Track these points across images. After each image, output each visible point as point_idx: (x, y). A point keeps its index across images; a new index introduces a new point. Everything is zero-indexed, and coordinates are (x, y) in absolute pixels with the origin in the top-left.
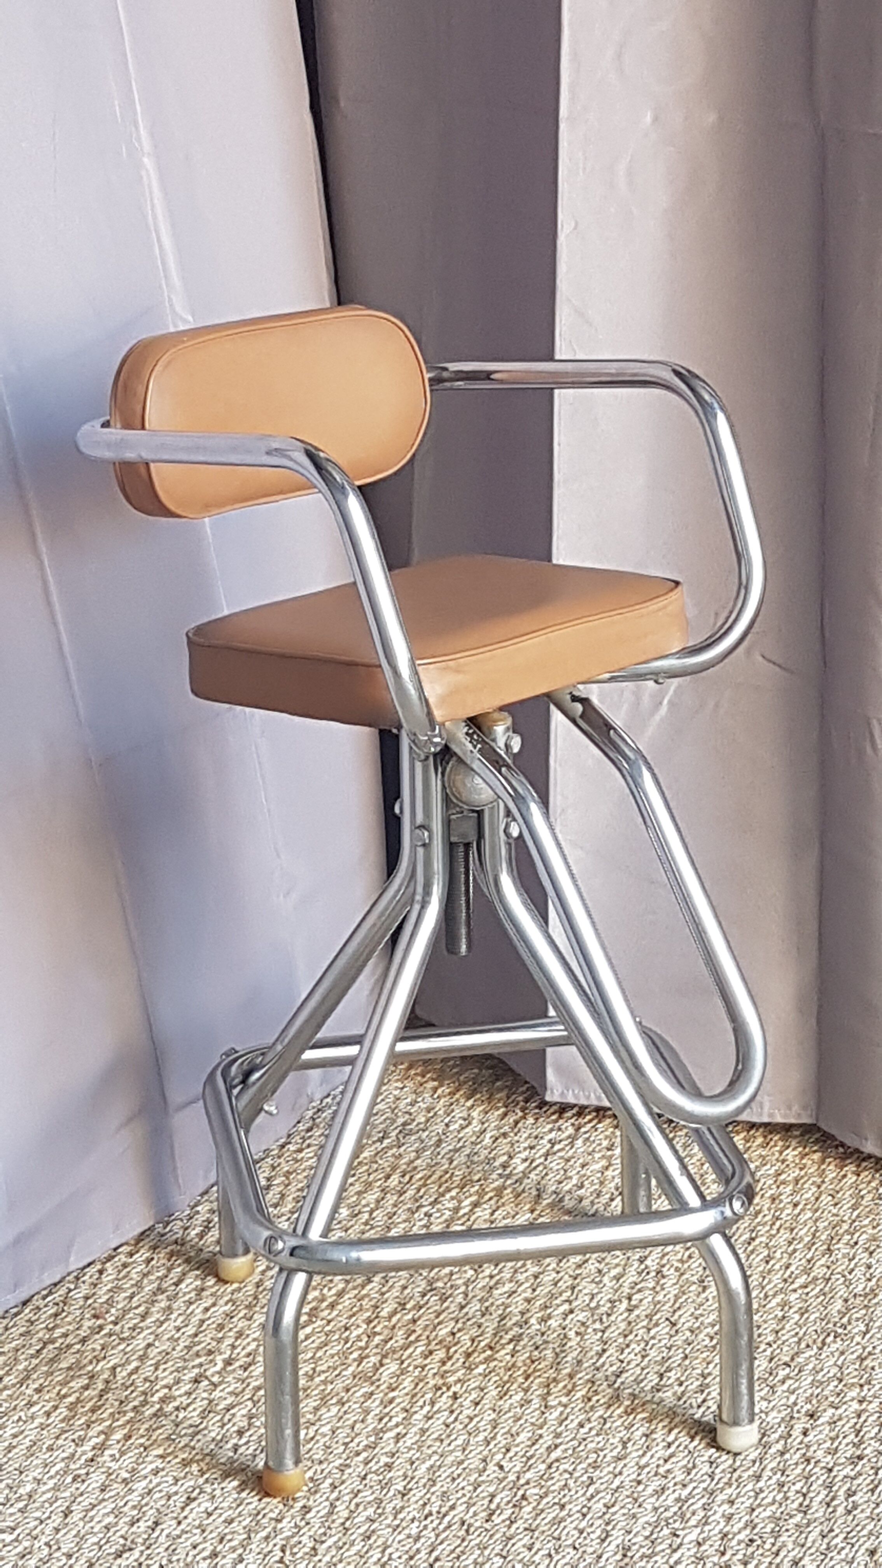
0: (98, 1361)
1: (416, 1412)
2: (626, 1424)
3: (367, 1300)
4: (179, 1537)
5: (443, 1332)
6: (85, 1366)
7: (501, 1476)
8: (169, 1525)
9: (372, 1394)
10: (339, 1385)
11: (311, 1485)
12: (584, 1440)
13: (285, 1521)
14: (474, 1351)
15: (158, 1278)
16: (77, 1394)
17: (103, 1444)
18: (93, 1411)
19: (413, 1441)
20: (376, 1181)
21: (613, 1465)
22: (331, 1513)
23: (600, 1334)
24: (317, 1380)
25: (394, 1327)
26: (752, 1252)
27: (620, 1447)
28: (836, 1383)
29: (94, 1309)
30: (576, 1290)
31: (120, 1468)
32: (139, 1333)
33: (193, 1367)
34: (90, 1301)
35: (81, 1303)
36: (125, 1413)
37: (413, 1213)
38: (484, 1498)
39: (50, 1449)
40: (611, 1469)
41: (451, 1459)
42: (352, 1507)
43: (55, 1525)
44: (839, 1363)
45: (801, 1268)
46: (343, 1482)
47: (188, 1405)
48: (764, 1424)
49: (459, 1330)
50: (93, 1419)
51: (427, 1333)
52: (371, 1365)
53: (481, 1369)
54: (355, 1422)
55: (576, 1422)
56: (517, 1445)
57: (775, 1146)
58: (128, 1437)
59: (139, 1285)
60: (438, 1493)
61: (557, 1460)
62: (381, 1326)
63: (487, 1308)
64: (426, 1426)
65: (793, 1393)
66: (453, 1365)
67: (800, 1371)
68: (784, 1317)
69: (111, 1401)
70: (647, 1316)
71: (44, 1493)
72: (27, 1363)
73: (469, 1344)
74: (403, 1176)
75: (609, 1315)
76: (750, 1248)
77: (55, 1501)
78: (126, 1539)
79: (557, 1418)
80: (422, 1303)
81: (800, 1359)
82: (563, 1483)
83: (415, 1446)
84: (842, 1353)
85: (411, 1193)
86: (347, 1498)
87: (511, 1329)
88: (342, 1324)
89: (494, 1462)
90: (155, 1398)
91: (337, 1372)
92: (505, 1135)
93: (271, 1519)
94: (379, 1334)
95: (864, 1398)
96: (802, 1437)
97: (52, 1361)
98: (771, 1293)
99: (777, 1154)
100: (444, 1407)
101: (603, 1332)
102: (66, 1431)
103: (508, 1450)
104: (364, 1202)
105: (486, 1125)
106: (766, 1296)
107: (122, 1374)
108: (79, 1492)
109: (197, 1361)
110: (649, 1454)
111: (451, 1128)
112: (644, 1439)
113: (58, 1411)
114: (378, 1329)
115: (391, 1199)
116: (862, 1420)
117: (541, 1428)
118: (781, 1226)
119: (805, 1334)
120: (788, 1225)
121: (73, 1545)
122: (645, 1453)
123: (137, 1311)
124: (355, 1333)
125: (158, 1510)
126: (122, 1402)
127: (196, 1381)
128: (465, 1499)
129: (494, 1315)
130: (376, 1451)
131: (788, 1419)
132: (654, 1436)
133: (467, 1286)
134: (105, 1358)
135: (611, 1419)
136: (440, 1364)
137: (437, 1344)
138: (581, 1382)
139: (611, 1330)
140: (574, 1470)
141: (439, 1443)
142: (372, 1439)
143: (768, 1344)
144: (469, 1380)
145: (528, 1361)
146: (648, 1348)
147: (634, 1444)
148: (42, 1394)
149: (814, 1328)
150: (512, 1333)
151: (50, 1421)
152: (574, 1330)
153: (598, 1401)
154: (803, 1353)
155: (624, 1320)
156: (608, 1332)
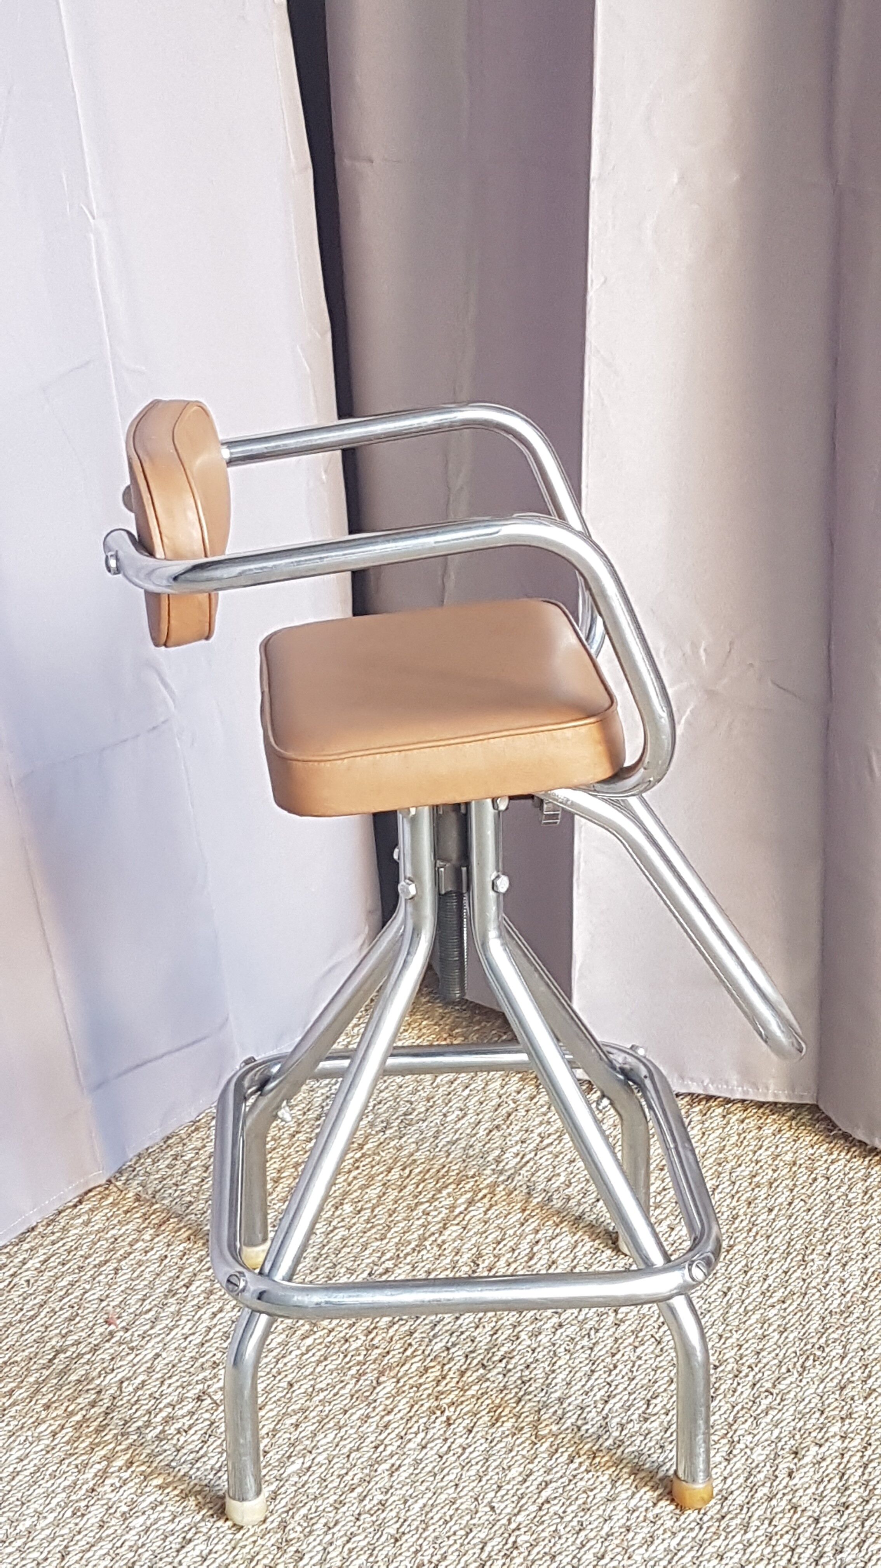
0: (106, 1375)
1: (410, 1440)
2: (614, 1459)
5: (438, 1346)
6: (93, 1379)
7: (492, 1519)
9: (368, 1417)
10: (337, 1405)
12: (574, 1476)
14: (467, 1369)
16: (84, 1412)
17: (105, 1470)
18: (98, 1431)
19: (407, 1475)
21: (603, 1507)
23: (589, 1352)
24: (317, 1399)
25: (391, 1340)
27: (609, 1486)
28: (817, 1415)
29: (107, 1313)
32: (148, 1341)
33: (197, 1383)
34: (104, 1304)
35: (95, 1306)
36: (129, 1434)
37: (413, 1211)
38: (476, 1545)
39: (54, 1476)
40: (600, 1512)
41: (443, 1496)
42: (346, 1554)
44: (819, 1391)
45: (778, 1280)
46: (337, 1523)
47: (190, 1427)
48: (750, 1462)
49: (454, 1345)
50: (98, 1440)
51: (422, 1348)
52: (368, 1382)
53: (473, 1391)
54: (351, 1450)
55: (566, 1455)
56: (508, 1483)
58: (130, 1464)
59: (151, 1287)
60: (430, 1539)
61: (547, 1501)
62: (377, 1337)
64: (420, 1457)
65: (775, 1426)
66: (446, 1385)
67: (782, 1400)
68: (764, 1335)
69: (116, 1421)
70: (633, 1332)
72: (37, 1375)
73: (463, 1360)
74: (403, 1170)
75: (597, 1331)
77: (53, 1540)
79: (547, 1450)
81: (782, 1386)
82: (553, 1528)
83: (409, 1481)
84: (822, 1380)
85: (411, 1188)
86: (340, 1542)
87: (503, 1344)
88: (342, 1334)
89: (486, 1501)
90: (159, 1418)
91: (335, 1390)
94: (377, 1348)
96: (787, 1479)
97: (62, 1373)
98: (750, 1308)
100: (437, 1435)
101: (591, 1349)
102: (71, 1455)
103: (500, 1487)
104: (366, 1198)
106: (746, 1312)
107: (128, 1389)
109: (202, 1376)
113: (64, 1431)
114: (375, 1342)
116: (845, 1460)
117: (532, 1462)
118: (757, 1233)
119: (785, 1357)
120: (763, 1232)
122: (634, 1494)
123: (147, 1317)
124: (354, 1346)
126: (126, 1422)
127: (199, 1399)
128: (456, 1547)
134: (112, 1370)
135: (601, 1454)
136: (434, 1383)
137: (431, 1361)
138: (571, 1408)
139: (600, 1347)
140: (564, 1512)
141: (432, 1478)
142: (366, 1471)
143: (749, 1367)
144: (462, 1403)
145: (519, 1382)
146: (634, 1369)
147: (622, 1484)
148: (50, 1410)
149: (793, 1349)
150: (504, 1349)
151: (56, 1442)
152: (563, 1347)
153: (587, 1430)
154: (785, 1379)
155: (611, 1336)
156: (596, 1349)
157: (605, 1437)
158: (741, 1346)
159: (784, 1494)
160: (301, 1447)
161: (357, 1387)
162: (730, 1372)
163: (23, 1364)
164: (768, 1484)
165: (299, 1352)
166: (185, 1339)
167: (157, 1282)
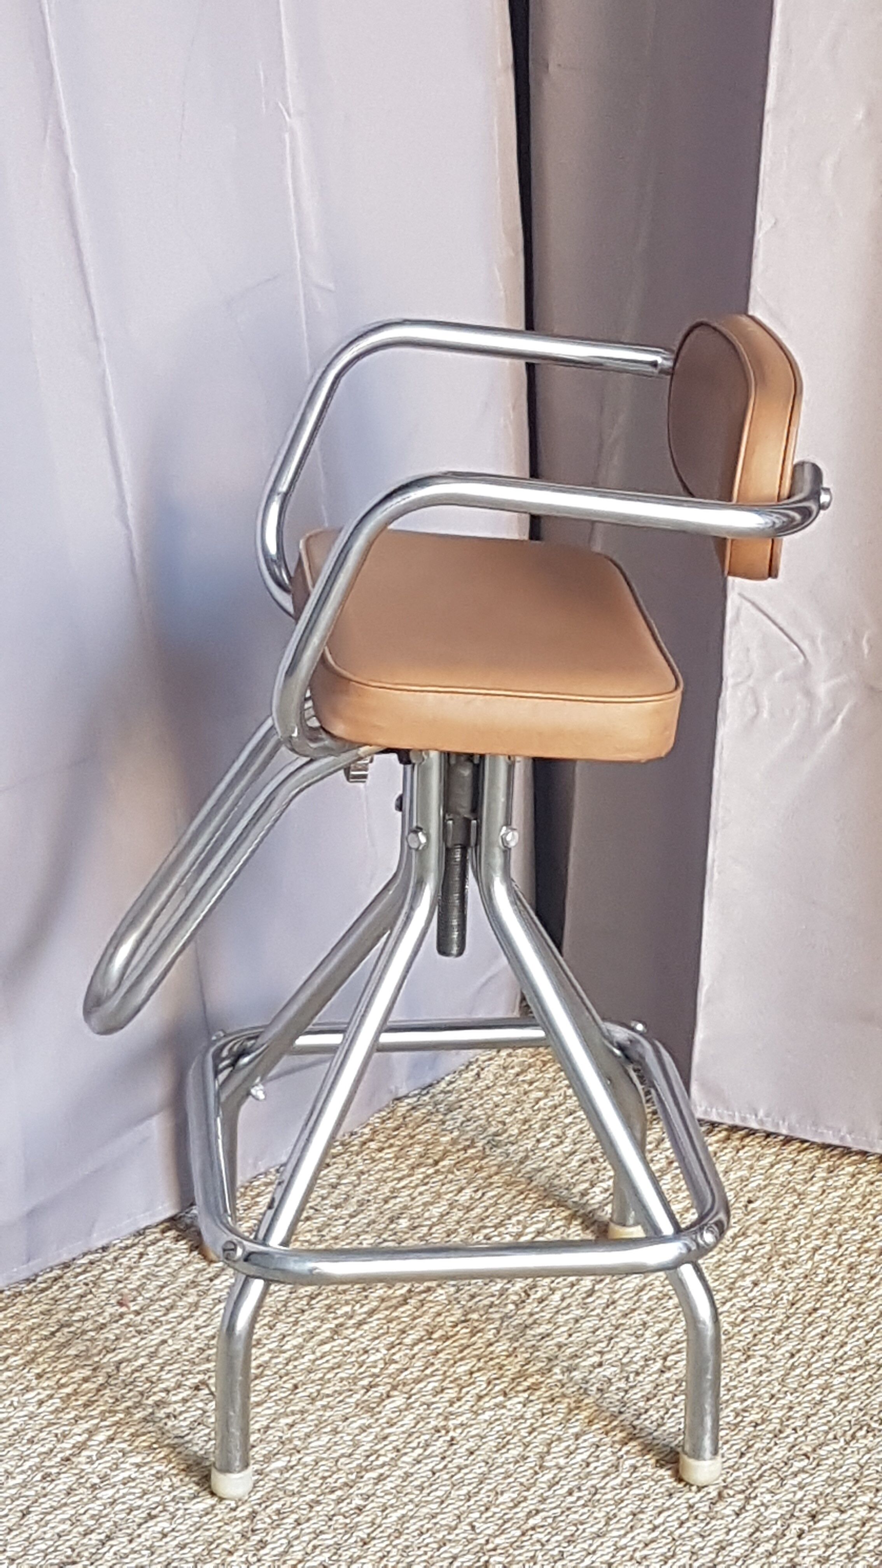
0: (108, 1352)
1: (406, 1454)
2: (617, 1498)
3: (395, 1323)
4: (126, 1556)
5: (462, 1369)
6: (93, 1355)
7: (470, 1537)
8: (120, 1543)
9: (369, 1427)
10: (340, 1412)
11: (275, 1518)
12: (569, 1509)
13: (236, 1554)
14: (486, 1395)
15: (196, 1270)
16: (75, 1386)
17: (84, 1443)
18: (86, 1406)
19: (393, 1485)
20: (446, 1194)
21: (590, 1542)
22: (286, 1552)
23: (622, 1394)
24: (319, 1404)
25: (414, 1356)
26: (810, 1324)
27: (603, 1523)
28: (850, 1484)
29: (121, 1295)
30: (613, 1341)
31: (93, 1473)
32: (158, 1327)
33: (198, 1373)
34: (120, 1285)
35: (111, 1287)
36: (116, 1412)
37: (473, 1234)
38: (445, 1558)
39: (31, 1441)
40: (586, 1546)
41: (425, 1510)
42: (309, 1550)
43: (10, 1524)
44: (862, 1462)
45: (856, 1349)
46: (309, 1519)
47: (181, 1413)
48: (761, 1518)
49: (479, 1370)
50: (83, 1414)
51: (445, 1368)
52: (378, 1394)
53: (487, 1415)
54: (343, 1455)
55: (566, 1489)
56: (498, 1506)
57: (871, 1209)
58: (111, 1439)
59: (174, 1275)
60: (400, 1547)
61: (533, 1528)
62: (401, 1353)
63: (515, 1348)
64: (412, 1471)
65: (801, 1488)
66: (460, 1407)
67: (818, 1465)
68: (821, 1401)
69: (106, 1398)
70: (677, 1381)
71: (9, 1488)
72: (37, 1345)
73: (484, 1385)
74: (476, 1191)
75: (638, 1374)
76: (810, 1319)
77: (17, 1499)
78: (73, 1550)
79: (549, 1481)
80: (451, 1334)
81: (822, 1452)
82: (532, 1554)
83: (394, 1491)
84: (869, 1451)
85: (478, 1211)
86: (306, 1538)
87: (532, 1375)
88: (363, 1346)
89: (468, 1520)
90: (150, 1401)
91: (341, 1398)
92: (594, 1160)
93: (224, 1550)
94: (396, 1362)
95: (876, 1504)
96: (796, 1539)
97: (63, 1346)
98: (816, 1372)
99: (870, 1218)
100: (437, 1453)
101: (626, 1392)
102: (54, 1424)
103: (487, 1509)
104: (427, 1215)
105: (578, 1146)
106: (810, 1375)
107: (126, 1369)
108: (44, 1492)
109: (204, 1367)
110: (630, 1536)
111: (541, 1145)
112: (631, 1517)
113: (51, 1401)
114: (395, 1357)
115: (457, 1214)
116: (865, 1529)
117: (528, 1490)
118: (848, 1300)
119: (836, 1425)
120: (857, 1299)
121: (19, 1549)
122: (627, 1533)
123: (163, 1303)
124: (373, 1358)
125: (115, 1523)
126: (117, 1400)
127: (197, 1388)
128: (425, 1558)
129: (519, 1359)
130: (351, 1491)
131: (787, 1516)
132: (641, 1516)
133: (503, 1322)
134: (114, 1350)
135: (603, 1491)
136: (447, 1404)
137: (451, 1382)
138: (586, 1444)
139: (635, 1391)
140: (548, 1541)
141: (418, 1492)
142: (353, 1477)
143: (795, 1429)
144: (471, 1425)
145: (539, 1413)
146: (667, 1416)
147: (618, 1522)
148: (42, 1380)
149: (848, 1418)
150: (531, 1380)
151: (40, 1410)
152: (596, 1385)
153: (595, 1468)
154: (828, 1445)
155: (652, 1382)
156: (631, 1392)
157: (613, 1476)
158: (791, 1408)
159: (787, 1553)
160: (291, 1446)
161: (366, 1397)
162: (770, 1432)
163: (24, 1333)
164: (773, 1542)
165: (312, 1357)
166: (197, 1330)
167: (183, 1272)
